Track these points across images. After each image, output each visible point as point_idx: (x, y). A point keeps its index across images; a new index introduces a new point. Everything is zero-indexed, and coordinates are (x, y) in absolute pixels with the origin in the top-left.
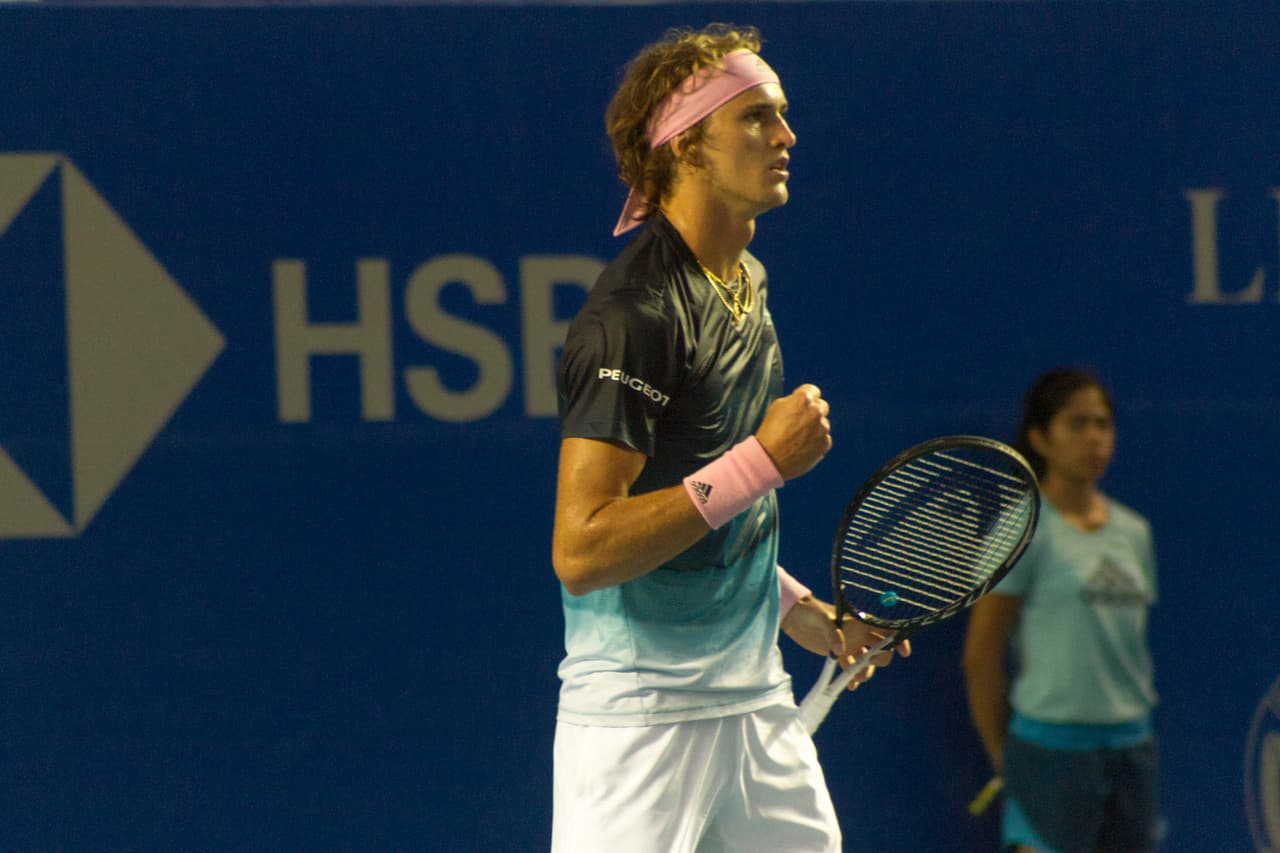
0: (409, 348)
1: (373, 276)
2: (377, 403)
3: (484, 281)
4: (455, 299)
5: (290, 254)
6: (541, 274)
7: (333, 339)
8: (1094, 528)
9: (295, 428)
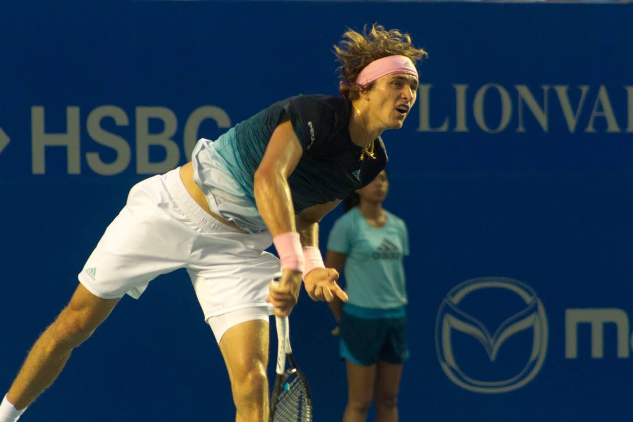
0: (88, 144)
1: (73, 114)
2: (74, 167)
3: (120, 117)
4: (107, 124)
5: (38, 104)
6: (144, 114)
7: (56, 140)
8: (381, 225)
9: (39, 176)
